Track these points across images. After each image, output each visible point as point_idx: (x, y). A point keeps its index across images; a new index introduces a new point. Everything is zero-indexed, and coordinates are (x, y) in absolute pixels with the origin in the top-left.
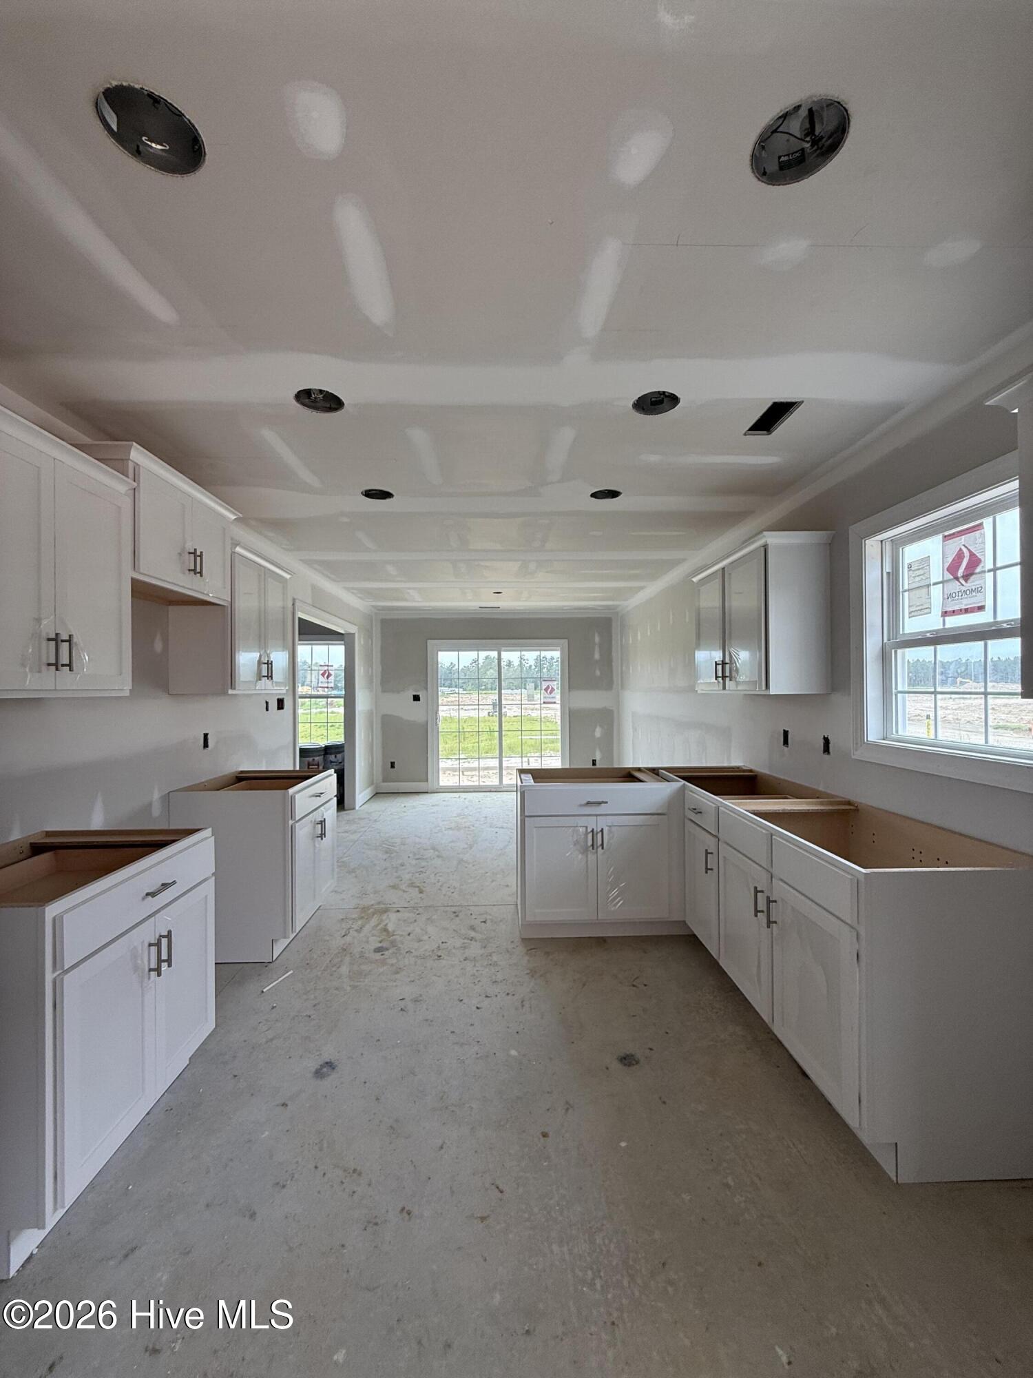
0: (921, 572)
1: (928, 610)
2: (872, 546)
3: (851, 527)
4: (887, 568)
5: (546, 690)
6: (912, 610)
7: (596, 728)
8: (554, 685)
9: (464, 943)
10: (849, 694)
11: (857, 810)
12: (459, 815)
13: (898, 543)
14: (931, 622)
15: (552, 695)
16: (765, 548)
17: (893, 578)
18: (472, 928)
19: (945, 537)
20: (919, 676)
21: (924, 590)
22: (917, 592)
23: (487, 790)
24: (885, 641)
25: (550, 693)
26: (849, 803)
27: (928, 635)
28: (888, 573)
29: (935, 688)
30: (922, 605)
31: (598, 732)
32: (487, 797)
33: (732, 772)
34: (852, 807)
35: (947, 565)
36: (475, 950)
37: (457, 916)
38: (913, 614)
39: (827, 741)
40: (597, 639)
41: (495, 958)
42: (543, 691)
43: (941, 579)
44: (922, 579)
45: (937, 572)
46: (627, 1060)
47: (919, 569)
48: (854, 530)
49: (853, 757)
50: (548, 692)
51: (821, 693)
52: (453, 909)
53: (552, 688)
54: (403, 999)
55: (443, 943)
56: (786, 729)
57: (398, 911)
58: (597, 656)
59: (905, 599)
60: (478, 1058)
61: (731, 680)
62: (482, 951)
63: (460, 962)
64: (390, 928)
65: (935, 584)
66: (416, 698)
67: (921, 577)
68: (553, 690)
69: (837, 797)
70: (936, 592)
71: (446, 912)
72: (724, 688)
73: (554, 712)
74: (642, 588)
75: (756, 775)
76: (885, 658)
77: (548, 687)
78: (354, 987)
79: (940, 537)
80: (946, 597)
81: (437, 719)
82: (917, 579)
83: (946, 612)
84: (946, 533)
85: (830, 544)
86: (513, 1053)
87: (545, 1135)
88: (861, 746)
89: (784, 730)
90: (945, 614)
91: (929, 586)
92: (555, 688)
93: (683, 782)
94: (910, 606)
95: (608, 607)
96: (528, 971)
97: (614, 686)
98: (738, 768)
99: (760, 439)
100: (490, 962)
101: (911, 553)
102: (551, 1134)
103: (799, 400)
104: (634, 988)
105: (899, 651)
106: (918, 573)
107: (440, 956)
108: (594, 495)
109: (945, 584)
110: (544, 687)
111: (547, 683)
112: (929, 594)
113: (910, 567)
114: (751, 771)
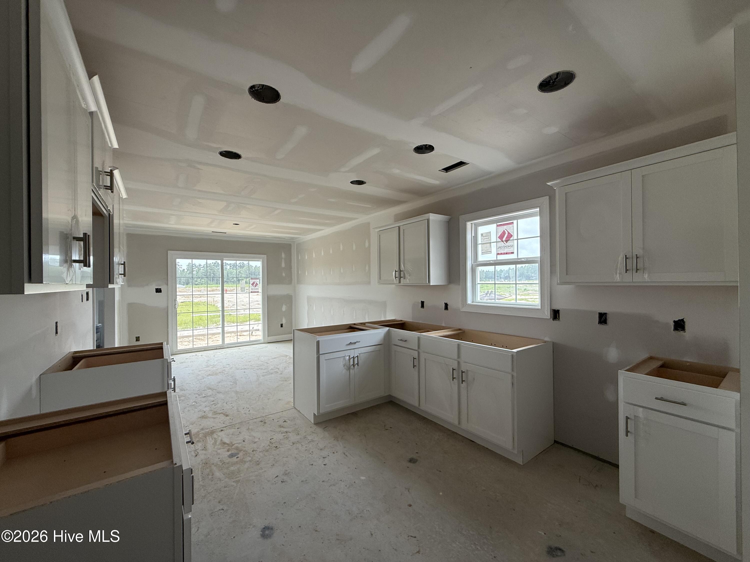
0: (487, 237)
1: (490, 252)
2: (469, 224)
3: (461, 216)
4: (473, 235)
5: (253, 284)
6: (483, 251)
7: (283, 305)
8: (258, 282)
9: (284, 436)
10: (459, 285)
11: (464, 332)
12: (208, 366)
13: (477, 226)
14: (492, 257)
15: (256, 287)
16: (428, 220)
17: (475, 238)
18: (281, 426)
19: (498, 225)
20: (487, 276)
21: (489, 245)
22: (485, 245)
23: (214, 348)
24: (473, 263)
25: (255, 286)
26: (460, 330)
27: (492, 262)
28: (473, 236)
29: (495, 282)
30: (487, 250)
31: (284, 308)
32: (216, 353)
33: (392, 322)
34: (461, 331)
35: (498, 236)
36: (293, 437)
37: (265, 423)
38: (483, 253)
39: (446, 305)
40: (283, 255)
41: (310, 438)
42: (250, 285)
43: (496, 241)
44: (487, 240)
45: (494, 238)
46: (412, 461)
47: (486, 236)
48: (462, 218)
49: (461, 310)
50: (254, 285)
51: (445, 284)
52: (260, 419)
53: (256, 283)
54: (277, 476)
55: (271, 439)
56: (423, 301)
57: (222, 430)
58: (283, 265)
59: (480, 247)
60: (348, 488)
61: (404, 279)
62: (298, 437)
63: (292, 446)
64: (227, 441)
65: (493, 242)
66: (158, 291)
67: (487, 239)
68: (257, 284)
69: (455, 328)
70: (494, 245)
71: (255, 422)
72: (400, 282)
73: (258, 298)
74: (320, 230)
75: (405, 323)
76: (473, 271)
77: (254, 283)
78: (237, 482)
79: (495, 225)
80: (498, 248)
81: (175, 304)
82: (485, 240)
83: (498, 253)
84: (498, 224)
85: (448, 222)
86: (363, 478)
87: (410, 506)
88: (465, 306)
89: (421, 301)
90: (498, 254)
91: (490, 243)
92: (258, 283)
93: (388, 328)
94: (482, 250)
95: (292, 238)
96: (334, 439)
97: (293, 282)
98: (394, 320)
99: (444, 174)
100: (309, 441)
101: (482, 230)
102: (411, 504)
103: (467, 162)
104: (387, 431)
105: (478, 267)
106: (485, 237)
107: (276, 447)
108: (352, 182)
109: (498, 243)
110: (251, 283)
111: (253, 281)
112: (490, 246)
113: (482, 235)
114: (401, 321)
